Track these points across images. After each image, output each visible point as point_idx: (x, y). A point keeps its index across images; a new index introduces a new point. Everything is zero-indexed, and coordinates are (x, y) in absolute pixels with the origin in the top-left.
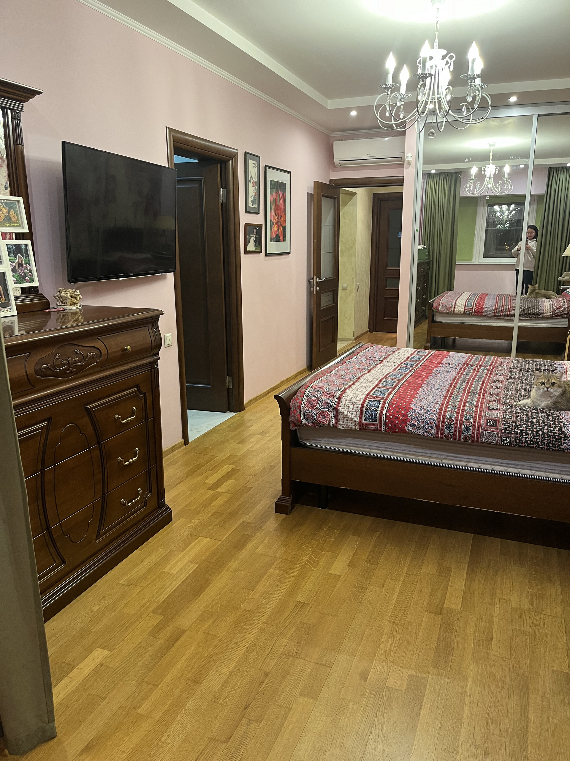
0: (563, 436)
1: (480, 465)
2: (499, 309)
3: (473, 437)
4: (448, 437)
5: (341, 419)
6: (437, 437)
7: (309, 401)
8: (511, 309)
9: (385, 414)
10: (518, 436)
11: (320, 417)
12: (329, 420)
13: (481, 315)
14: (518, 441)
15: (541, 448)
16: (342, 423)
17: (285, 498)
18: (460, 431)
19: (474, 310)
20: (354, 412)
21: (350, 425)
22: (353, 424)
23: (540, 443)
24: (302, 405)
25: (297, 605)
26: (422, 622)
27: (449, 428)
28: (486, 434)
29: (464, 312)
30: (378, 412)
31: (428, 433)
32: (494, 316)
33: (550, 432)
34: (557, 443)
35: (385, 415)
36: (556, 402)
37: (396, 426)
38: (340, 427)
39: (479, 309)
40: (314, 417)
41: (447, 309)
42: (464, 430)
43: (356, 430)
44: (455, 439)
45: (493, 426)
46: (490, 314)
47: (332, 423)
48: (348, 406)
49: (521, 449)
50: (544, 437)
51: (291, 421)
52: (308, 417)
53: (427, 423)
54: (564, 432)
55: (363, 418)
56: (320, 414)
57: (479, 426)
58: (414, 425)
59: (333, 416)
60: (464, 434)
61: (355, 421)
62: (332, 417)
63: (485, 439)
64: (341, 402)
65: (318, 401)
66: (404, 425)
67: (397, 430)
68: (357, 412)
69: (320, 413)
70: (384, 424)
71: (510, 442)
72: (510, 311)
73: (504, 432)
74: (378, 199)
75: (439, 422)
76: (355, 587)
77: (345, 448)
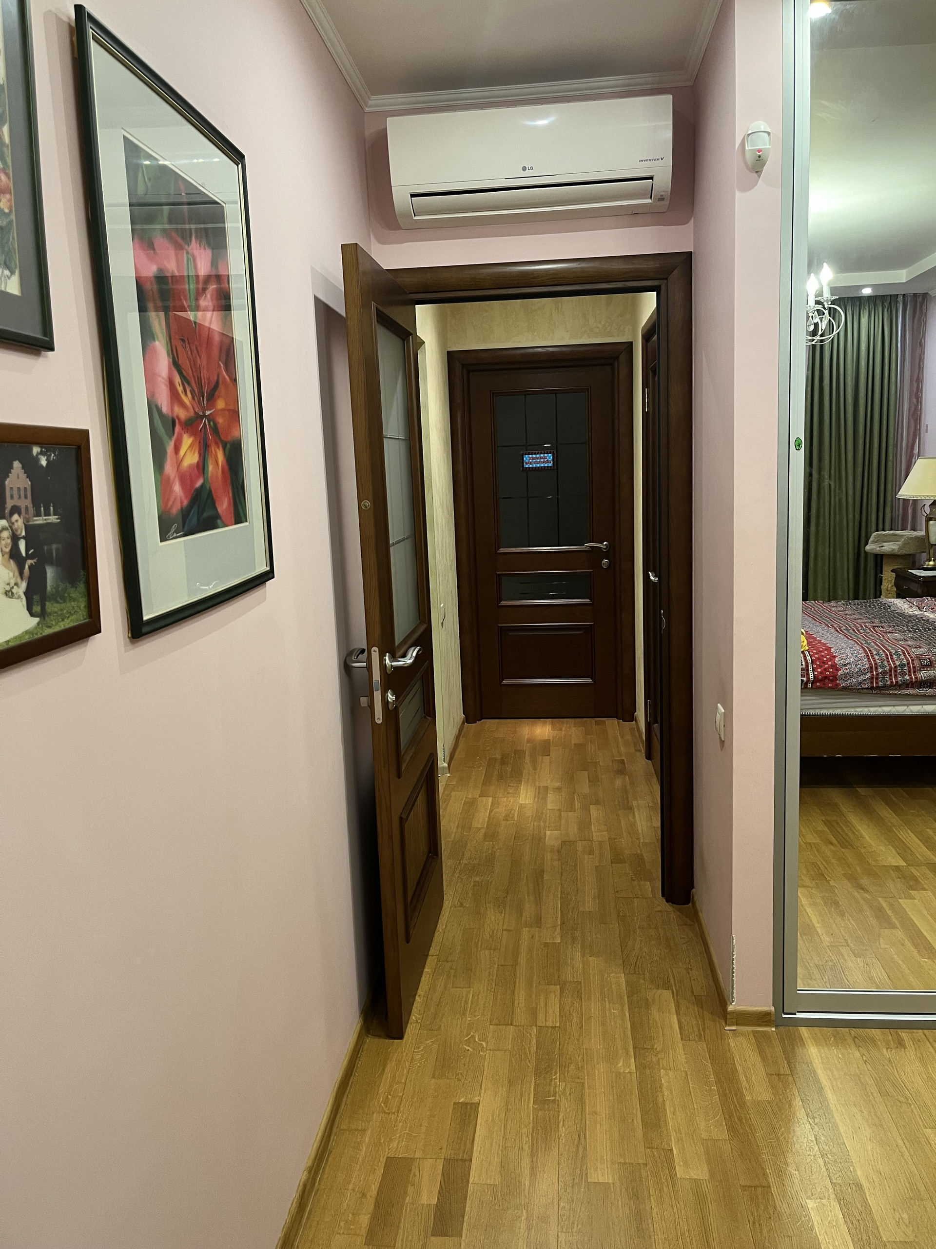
19: (811, 676)
32: (872, 688)
39: (827, 669)
46: (860, 683)
72: (914, 672)
74: (463, 366)
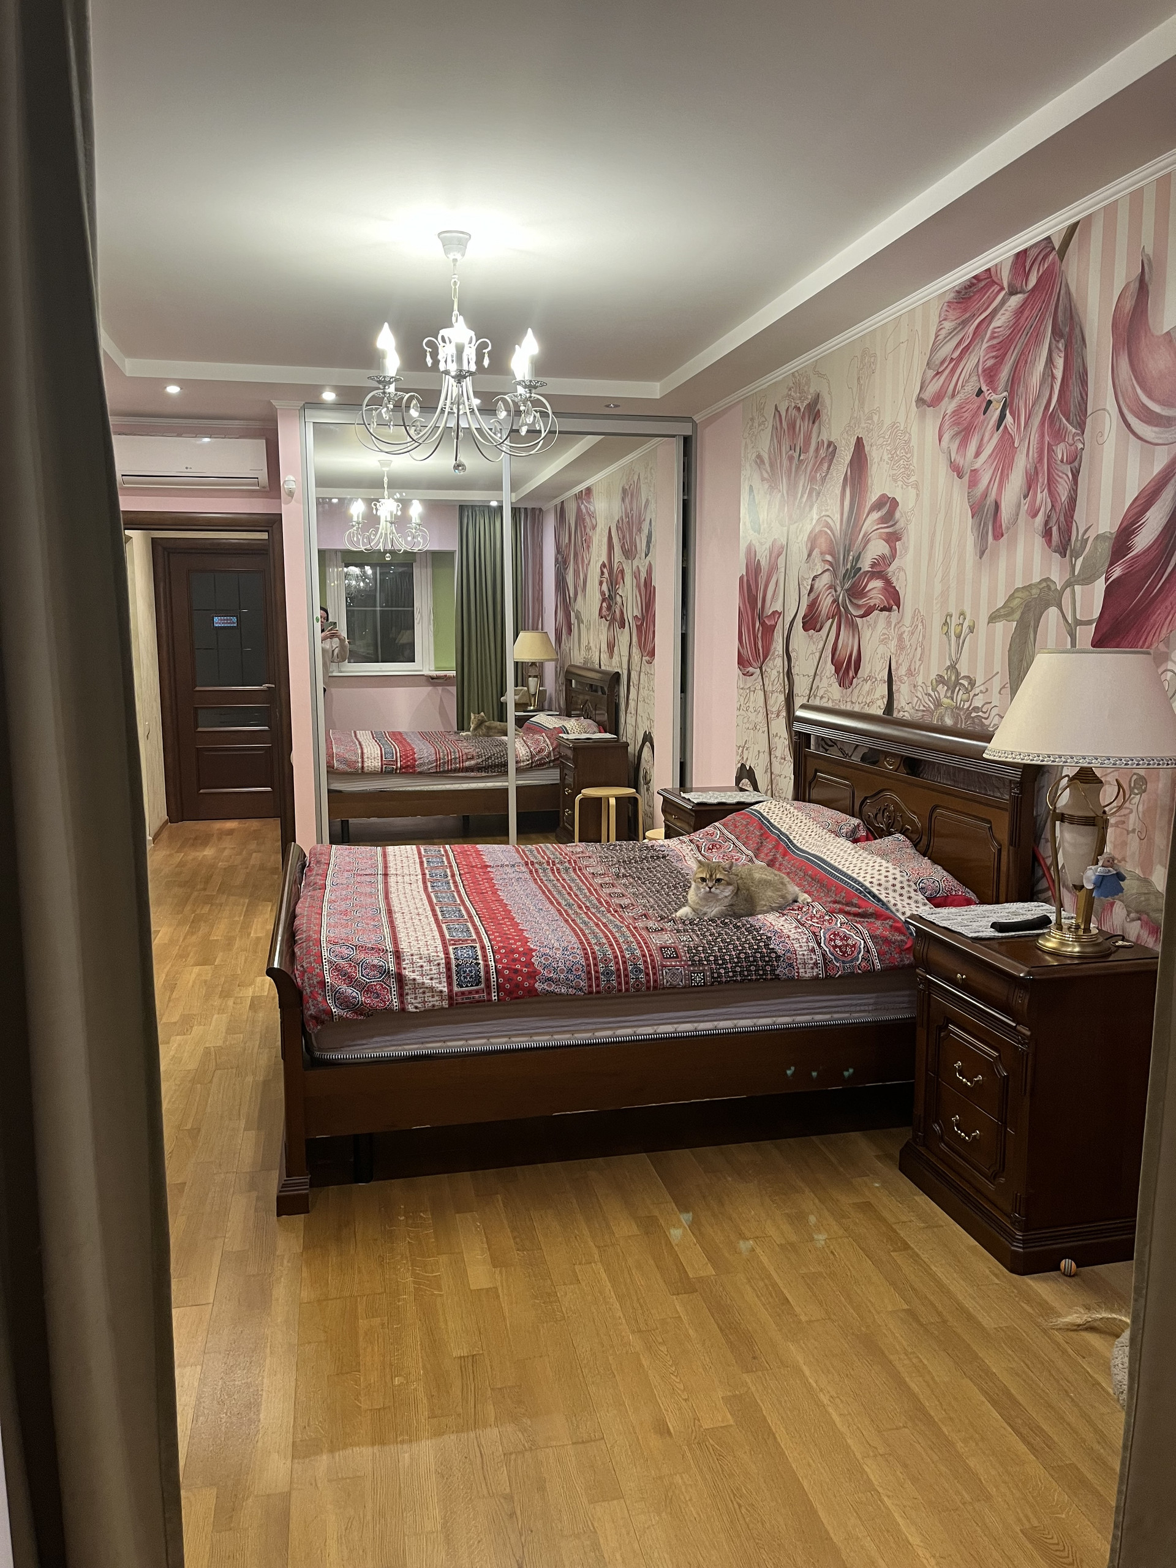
0: (773, 955)
1: (655, 1027)
2: (444, 759)
3: (648, 981)
4: (609, 989)
5: (410, 992)
6: (591, 993)
7: (337, 969)
8: (465, 757)
9: (494, 968)
10: (714, 966)
11: (369, 997)
12: (389, 999)
13: (414, 773)
14: (716, 975)
15: (749, 980)
16: (413, 1001)
17: (296, 1179)
18: (626, 976)
19: (399, 765)
20: (435, 974)
21: (430, 1002)
22: (437, 998)
23: (746, 973)
24: (327, 980)
25: (463, 1364)
26: (678, 1312)
27: (608, 973)
28: (666, 972)
29: (382, 768)
30: (482, 966)
31: (575, 989)
32: (436, 772)
33: (755, 953)
34: (768, 968)
35: (494, 970)
36: (732, 905)
37: (518, 986)
38: (411, 1008)
39: (408, 761)
40: (356, 998)
41: (349, 766)
42: (632, 971)
43: (443, 1008)
44: (620, 990)
45: (674, 957)
46: (429, 769)
47: (395, 1004)
48: (419, 964)
49: (721, 987)
50: (749, 961)
51: (311, 1015)
52: (344, 1001)
53: (570, 971)
54: (773, 949)
55: (455, 983)
56: (367, 991)
57: (652, 961)
58: (550, 979)
59: (393, 990)
60: (633, 979)
61: (441, 992)
62: (393, 993)
63: (667, 982)
64: (404, 960)
65: (355, 967)
66: (532, 982)
67: (521, 993)
68: (440, 973)
69: (366, 989)
70: (495, 987)
71: (704, 979)
73: (693, 965)
74: (164, 549)
75: (589, 965)
76: (536, 1298)
77: (417, 1049)
